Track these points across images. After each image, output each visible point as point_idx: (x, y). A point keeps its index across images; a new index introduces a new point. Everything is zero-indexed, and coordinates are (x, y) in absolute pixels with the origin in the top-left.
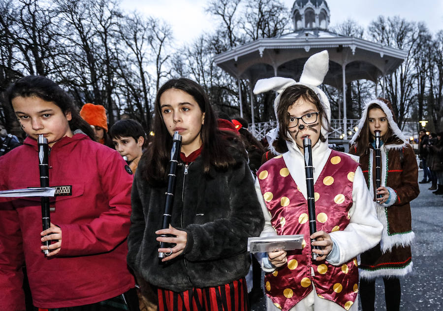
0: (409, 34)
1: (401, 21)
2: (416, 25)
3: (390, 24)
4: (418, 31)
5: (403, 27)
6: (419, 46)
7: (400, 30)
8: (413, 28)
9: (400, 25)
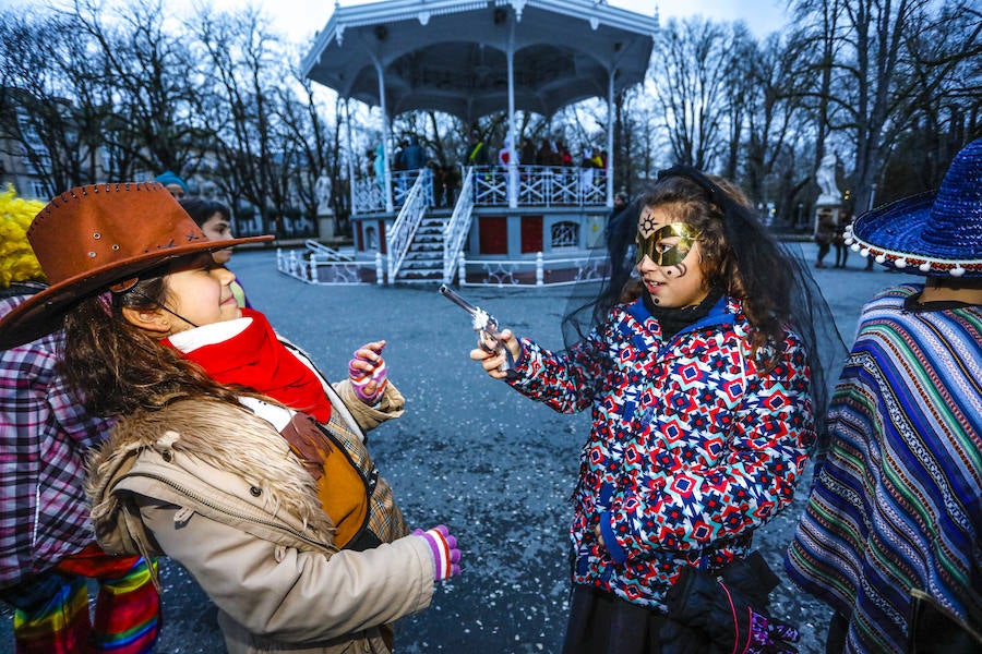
0: (717, 42)
1: (704, 22)
2: (731, 27)
3: (685, 27)
4: (733, 36)
5: (709, 30)
6: (734, 61)
7: (703, 37)
8: (725, 31)
9: (702, 30)
